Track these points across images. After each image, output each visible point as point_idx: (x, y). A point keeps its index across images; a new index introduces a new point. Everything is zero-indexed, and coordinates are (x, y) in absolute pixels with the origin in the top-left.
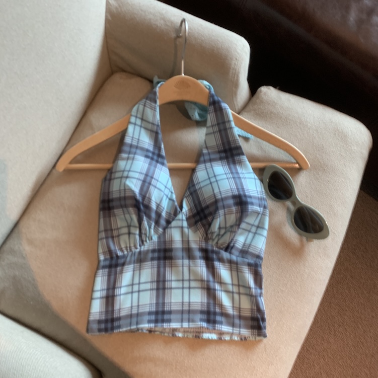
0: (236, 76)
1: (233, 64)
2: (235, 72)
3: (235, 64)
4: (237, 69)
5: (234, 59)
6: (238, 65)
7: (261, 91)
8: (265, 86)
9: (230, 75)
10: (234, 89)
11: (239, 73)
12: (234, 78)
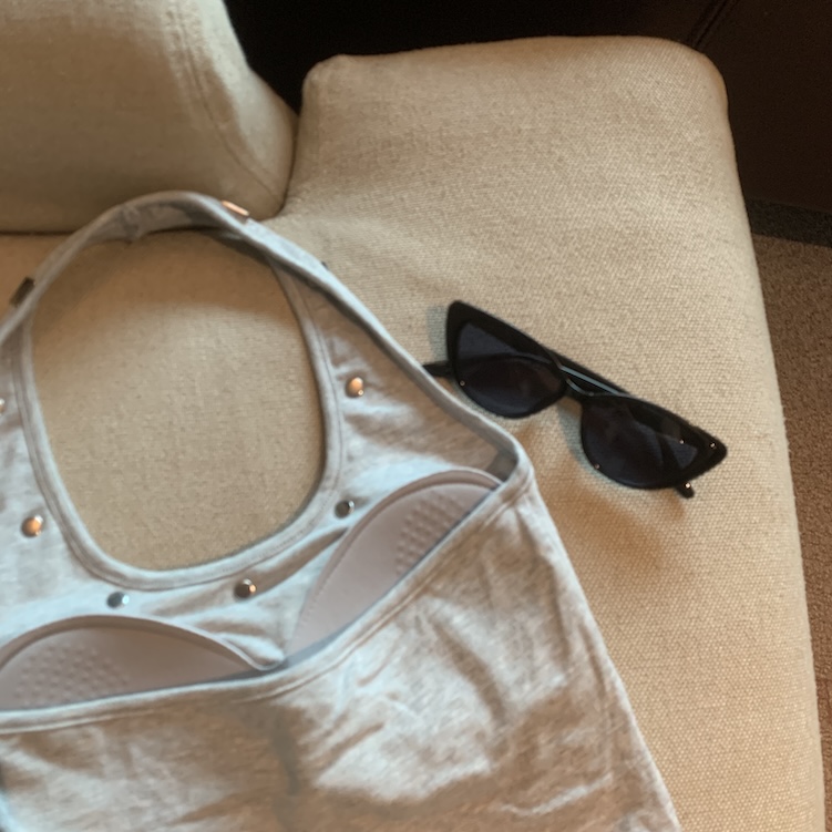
2: (194, 68)
4: (195, 53)
5: (165, 19)
7: (313, 86)
10: (223, 127)
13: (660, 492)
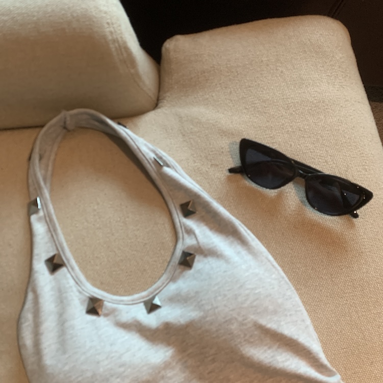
0: (123, 50)
1: (108, 34)
2: (119, 46)
3: (111, 33)
4: (120, 39)
5: (106, 26)
6: (115, 32)
7: (167, 50)
8: (168, 41)
9: (115, 54)
10: (132, 71)
11: (125, 43)
12: (122, 54)
13: (344, 217)
